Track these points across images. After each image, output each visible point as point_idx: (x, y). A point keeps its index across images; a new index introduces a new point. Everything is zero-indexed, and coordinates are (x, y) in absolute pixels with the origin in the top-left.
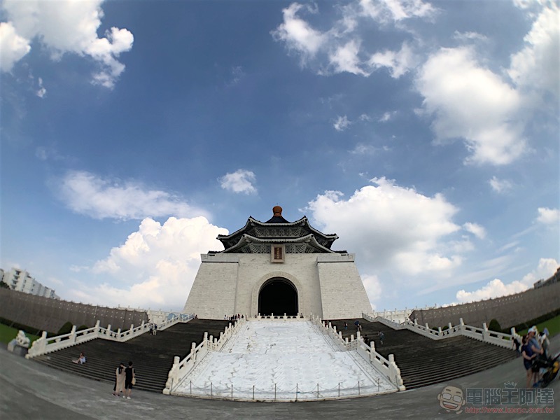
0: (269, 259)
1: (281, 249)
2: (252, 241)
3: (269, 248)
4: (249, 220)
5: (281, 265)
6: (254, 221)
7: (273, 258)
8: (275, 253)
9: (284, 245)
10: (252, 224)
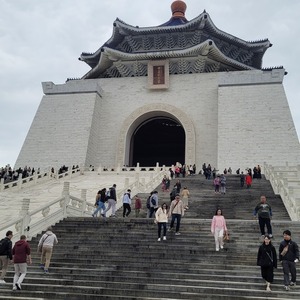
0: (145, 85)
1: (163, 67)
2: (119, 58)
4: (115, 25)
5: (164, 93)
6: (123, 26)
7: (152, 83)
8: (155, 75)
9: (168, 61)
10: (121, 32)
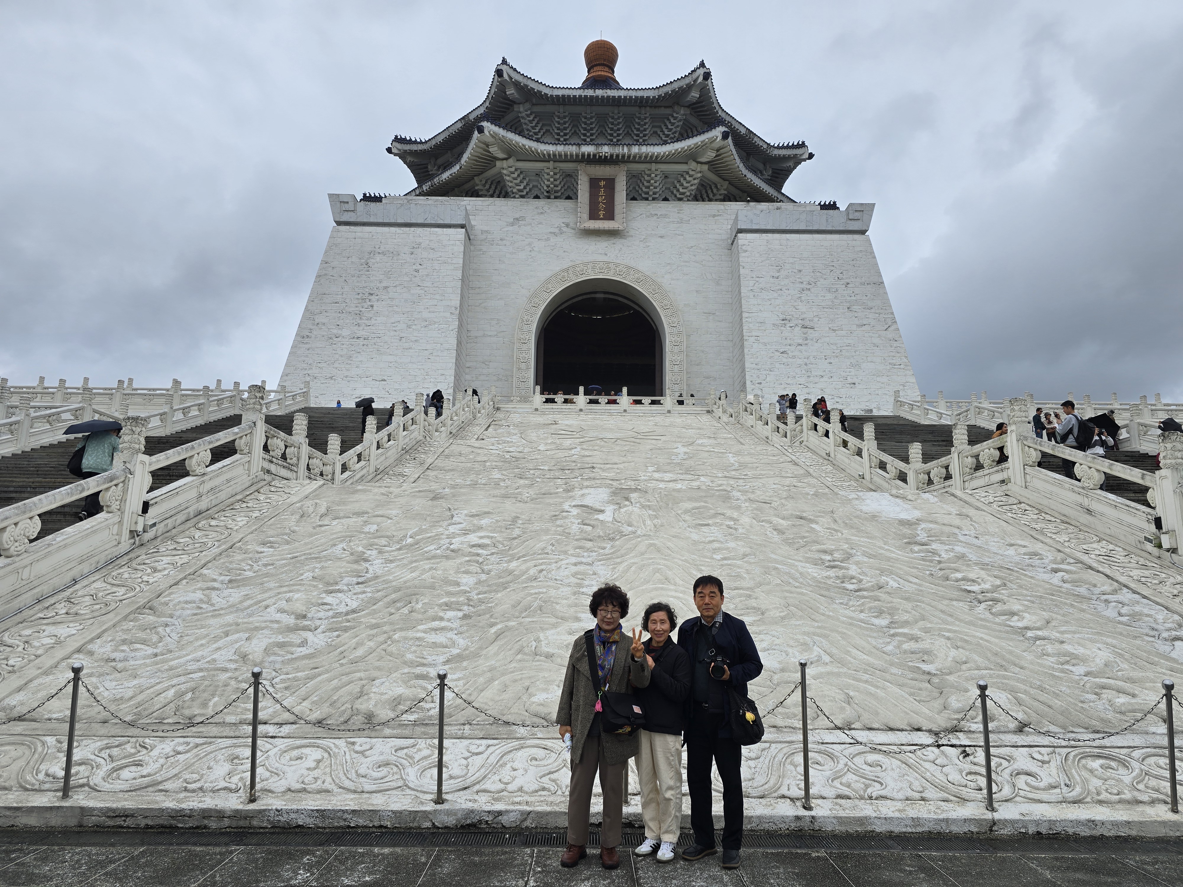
0: (571, 219)
2: (511, 152)
3: (570, 178)
4: (499, 74)
5: (613, 240)
6: (517, 78)
7: (586, 216)
8: (593, 198)
9: (624, 168)
10: (511, 91)
